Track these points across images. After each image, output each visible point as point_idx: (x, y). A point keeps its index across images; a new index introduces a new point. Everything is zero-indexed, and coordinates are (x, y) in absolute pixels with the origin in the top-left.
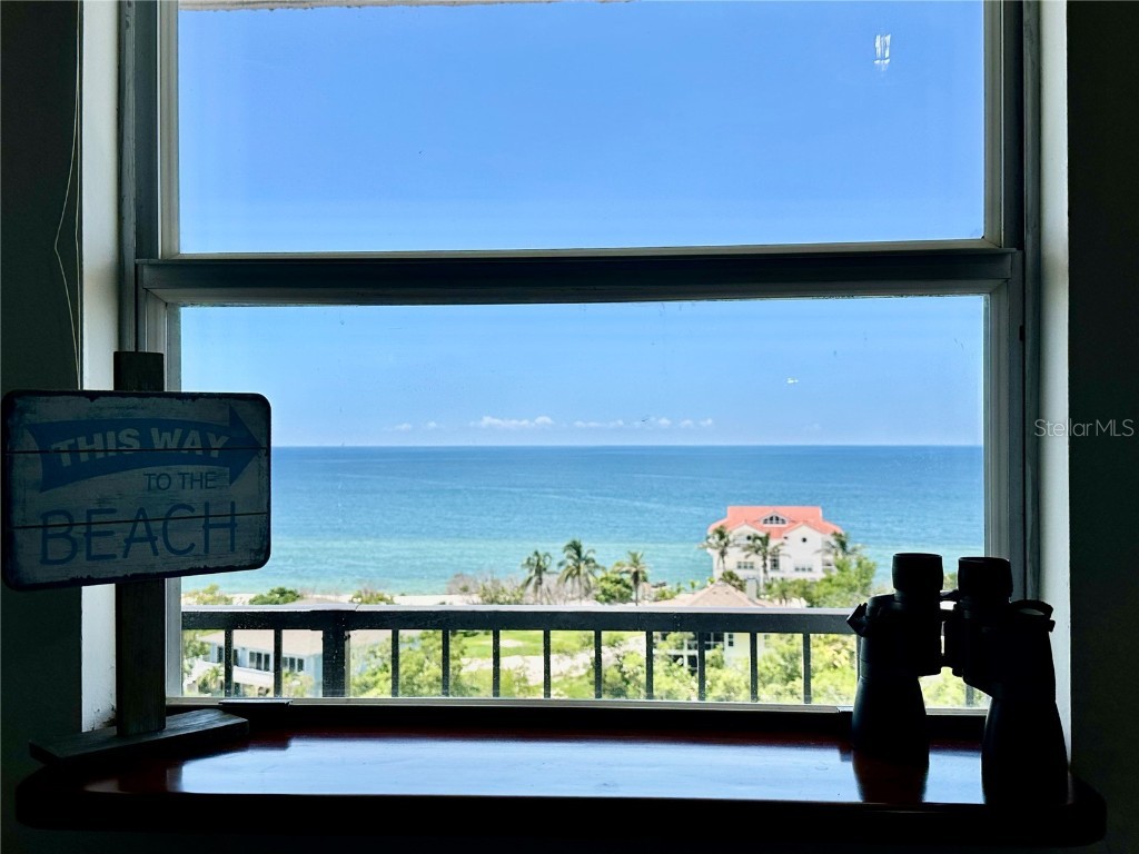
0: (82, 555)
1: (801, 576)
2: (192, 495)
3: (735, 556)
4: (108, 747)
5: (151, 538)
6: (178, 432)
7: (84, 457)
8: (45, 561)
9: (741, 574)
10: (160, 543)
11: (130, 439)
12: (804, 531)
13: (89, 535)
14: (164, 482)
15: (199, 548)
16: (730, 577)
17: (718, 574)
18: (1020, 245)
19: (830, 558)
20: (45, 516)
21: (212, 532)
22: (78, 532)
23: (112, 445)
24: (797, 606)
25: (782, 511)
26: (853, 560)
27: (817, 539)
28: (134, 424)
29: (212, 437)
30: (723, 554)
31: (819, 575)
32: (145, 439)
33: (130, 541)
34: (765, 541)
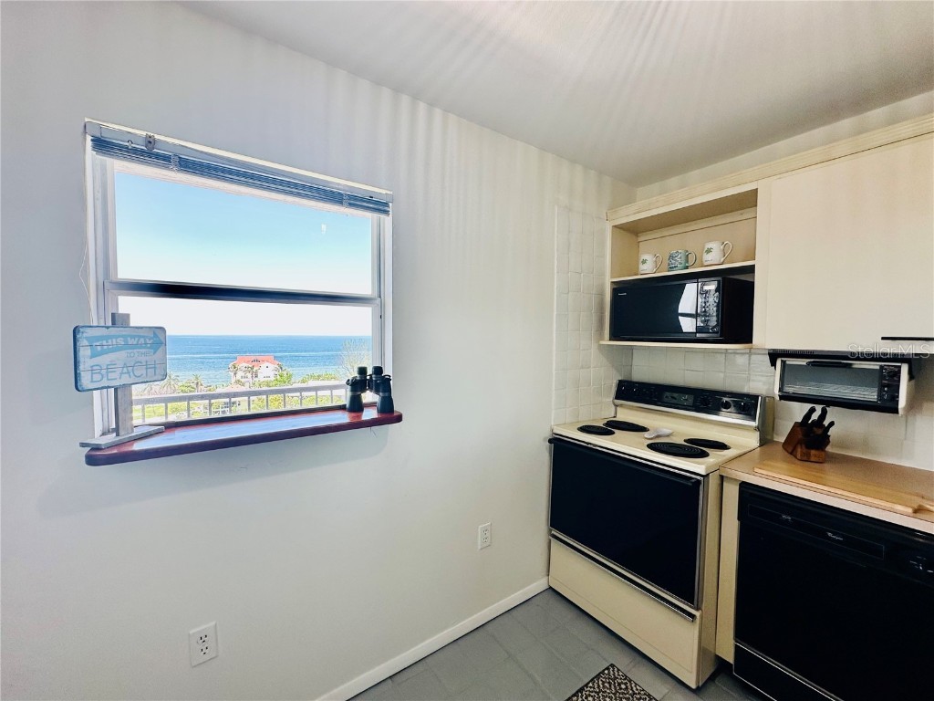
0: (105, 379)
1: (266, 379)
2: (143, 359)
3: (240, 374)
4: (115, 451)
5: (128, 373)
6: (137, 339)
7: (105, 347)
8: (92, 381)
9: (243, 380)
10: (131, 374)
11: (121, 341)
12: (267, 364)
13: (107, 372)
14: (132, 355)
15: (145, 375)
16: (238, 382)
17: (233, 381)
18: (380, 297)
19: (277, 373)
20: (92, 367)
21: (149, 370)
22: (104, 372)
23: (114, 343)
24: (265, 388)
25: (259, 358)
26: (285, 373)
27: (272, 367)
28: (122, 336)
29: (147, 340)
30: (235, 374)
31: (273, 379)
32: (126, 341)
33: (122, 373)
34: (252, 368)
